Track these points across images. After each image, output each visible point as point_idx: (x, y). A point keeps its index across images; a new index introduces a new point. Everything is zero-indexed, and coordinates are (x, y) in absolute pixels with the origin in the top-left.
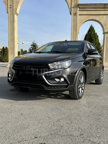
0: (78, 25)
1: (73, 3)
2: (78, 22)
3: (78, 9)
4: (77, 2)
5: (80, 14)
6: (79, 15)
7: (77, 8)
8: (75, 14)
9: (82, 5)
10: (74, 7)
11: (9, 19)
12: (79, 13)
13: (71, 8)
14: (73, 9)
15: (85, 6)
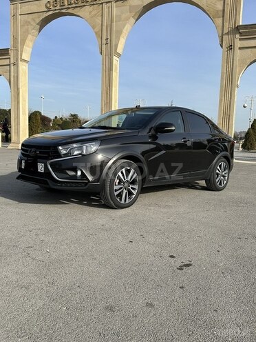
0: (237, 70)
1: (226, 25)
2: (237, 63)
3: (238, 36)
4: (235, 22)
5: (241, 46)
6: (239, 48)
7: (235, 34)
8: (231, 48)
9: (245, 27)
10: (227, 34)
11: (103, 64)
12: (238, 44)
13: (223, 35)
14: (225, 37)
15: (251, 28)
